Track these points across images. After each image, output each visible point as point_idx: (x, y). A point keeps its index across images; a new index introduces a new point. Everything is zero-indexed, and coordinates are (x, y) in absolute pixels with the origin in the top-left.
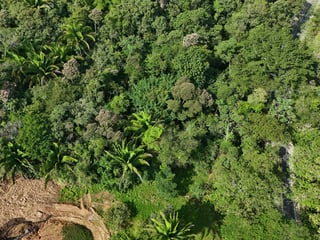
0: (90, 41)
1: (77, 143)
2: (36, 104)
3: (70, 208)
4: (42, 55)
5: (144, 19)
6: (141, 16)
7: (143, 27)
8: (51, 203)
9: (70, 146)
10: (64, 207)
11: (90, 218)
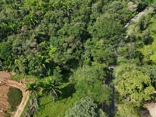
0: (35, 23)
1: (22, 56)
2: (9, 41)
3: (15, 82)
4: (14, 24)
5: (60, 18)
6: (58, 17)
7: (59, 21)
8: (7, 79)
9: (19, 56)
10: (12, 82)
11: (23, 87)
